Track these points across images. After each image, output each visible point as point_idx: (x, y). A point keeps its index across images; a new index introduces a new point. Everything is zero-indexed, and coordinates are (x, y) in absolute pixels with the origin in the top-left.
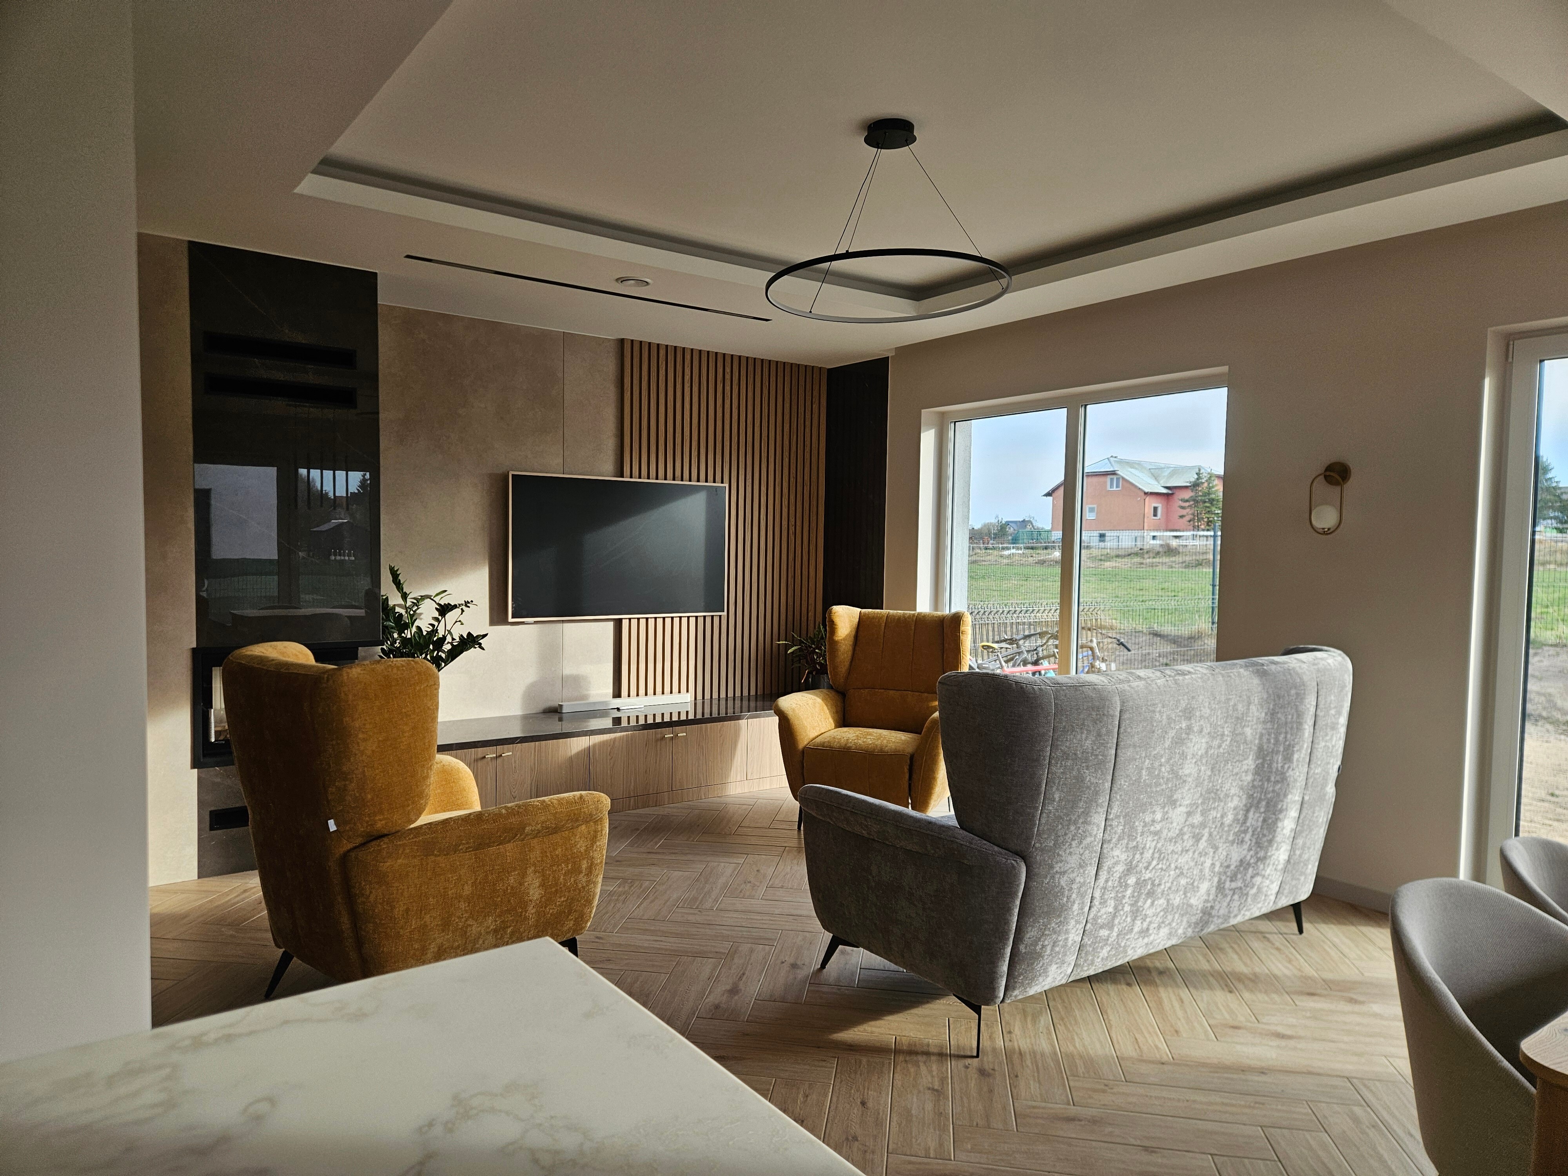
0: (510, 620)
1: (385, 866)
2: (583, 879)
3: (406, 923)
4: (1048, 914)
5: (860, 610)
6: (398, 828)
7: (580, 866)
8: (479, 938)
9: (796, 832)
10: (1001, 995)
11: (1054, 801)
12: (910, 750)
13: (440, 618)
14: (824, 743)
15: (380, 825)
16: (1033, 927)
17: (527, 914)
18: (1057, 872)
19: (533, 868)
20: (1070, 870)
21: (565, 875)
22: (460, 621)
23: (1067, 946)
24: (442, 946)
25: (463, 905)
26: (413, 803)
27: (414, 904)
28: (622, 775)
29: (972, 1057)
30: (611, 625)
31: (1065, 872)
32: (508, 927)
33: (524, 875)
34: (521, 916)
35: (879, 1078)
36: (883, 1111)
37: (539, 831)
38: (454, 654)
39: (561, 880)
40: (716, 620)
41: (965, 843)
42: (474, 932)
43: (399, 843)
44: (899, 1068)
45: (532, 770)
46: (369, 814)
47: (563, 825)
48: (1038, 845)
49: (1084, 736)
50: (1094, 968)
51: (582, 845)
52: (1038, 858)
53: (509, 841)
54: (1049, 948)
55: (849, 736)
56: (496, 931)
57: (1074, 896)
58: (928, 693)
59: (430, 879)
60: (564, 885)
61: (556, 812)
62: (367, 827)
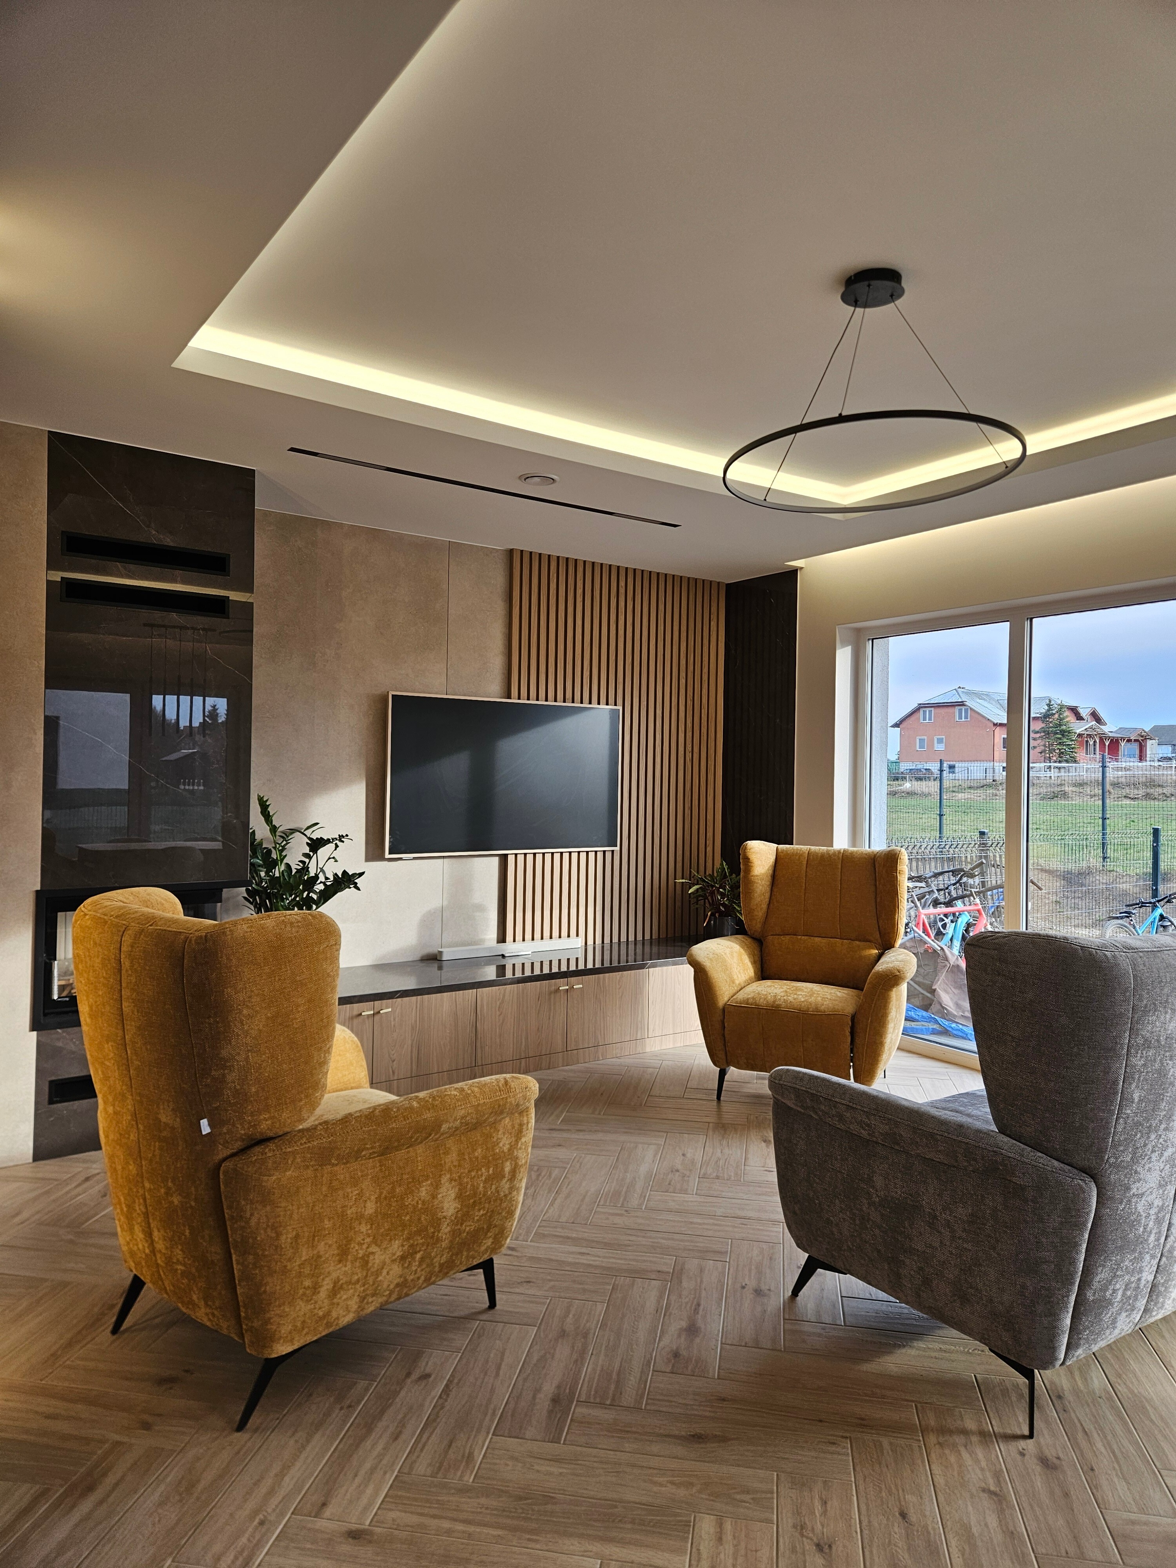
0: (387, 856)
1: (270, 1181)
2: (505, 1185)
3: (295, 1254)
4: (1121, 1248)
5: (776, 845)
6: (287, 1130)
7: (503, 1169)
8: (383, 1268)
9: (715, 1103)
10: (1062, 1356)
11: (1132, 1102)
12: (850, 1009)
13: (311, 854)
14: (748, 999)
15: (265, 1126)
16: (1104, 1266)
17: (440, 1235)
18: (1134, 1195)
19: (448, 1176)
20: (1148, 1192)
21: (485, 1182)
22: (334, 858)
23: (1139, 1288)
24: (339, 1281)
25: (364, 1228)
26: (307, 1097)
27: (305, 1229)
28: (512, 1034)
29: (1024, 1437)
30: (494, 863)
31: (1143, 1194)
32: (416, 1253)
33: (437, 1185)
34: (432, 1237)
35: (912, 1472)
36: (934, 1529)
37: (457, 1129)
38: (327, 894)
39: (481, 1189)
40: (608, 856)
41: (1012, 1155)
42: (377, 1261)
43: (289, 1150)
44: (933, 1456)
45: (412, 1027)
46: (252, 1113)
47: (485, 1120)
48: (1112, 1160)
49: (1168, 1016)
50: (1163, 1311)
51: (505, 1143)
52: (1112, 1177)
53: (421, 1142)
54: (1120, 1293)
55: (775, 991)
56: (403, 1258)
57: (1151, 1224)
58: (860, 941)
59: (326, 1196)
60: (484, 1195)
61: (479, 1104)
62: (249, 1129)
